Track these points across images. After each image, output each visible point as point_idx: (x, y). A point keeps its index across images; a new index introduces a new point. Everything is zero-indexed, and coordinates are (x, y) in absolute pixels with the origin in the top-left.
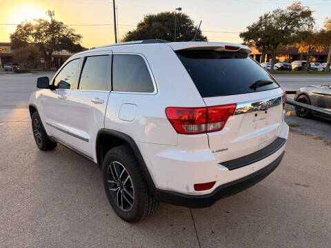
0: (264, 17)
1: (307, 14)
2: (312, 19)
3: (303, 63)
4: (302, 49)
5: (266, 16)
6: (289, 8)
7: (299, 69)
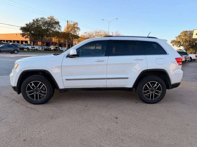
0: (35, 20)
1: (57, 23)
2: (60, 26)
3: (56, 47)
4: (54, 40)
5: (37, 20)
6: (49, 18)
7: (55, 50)
